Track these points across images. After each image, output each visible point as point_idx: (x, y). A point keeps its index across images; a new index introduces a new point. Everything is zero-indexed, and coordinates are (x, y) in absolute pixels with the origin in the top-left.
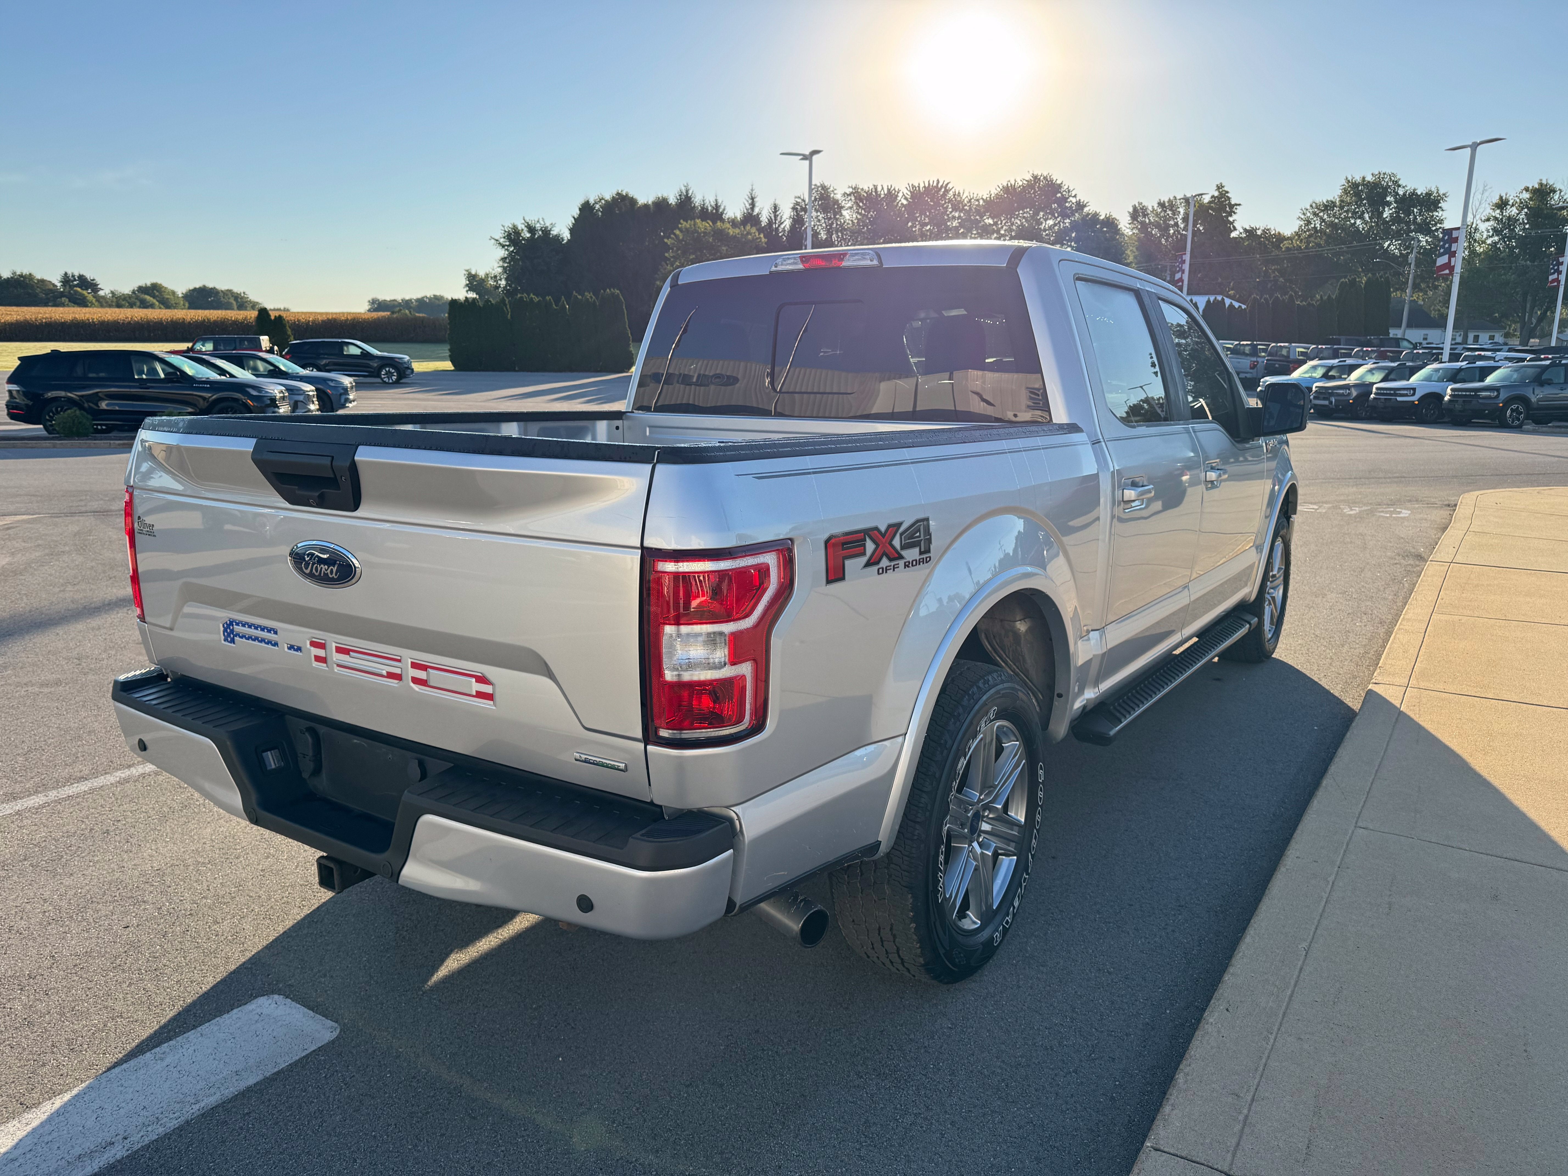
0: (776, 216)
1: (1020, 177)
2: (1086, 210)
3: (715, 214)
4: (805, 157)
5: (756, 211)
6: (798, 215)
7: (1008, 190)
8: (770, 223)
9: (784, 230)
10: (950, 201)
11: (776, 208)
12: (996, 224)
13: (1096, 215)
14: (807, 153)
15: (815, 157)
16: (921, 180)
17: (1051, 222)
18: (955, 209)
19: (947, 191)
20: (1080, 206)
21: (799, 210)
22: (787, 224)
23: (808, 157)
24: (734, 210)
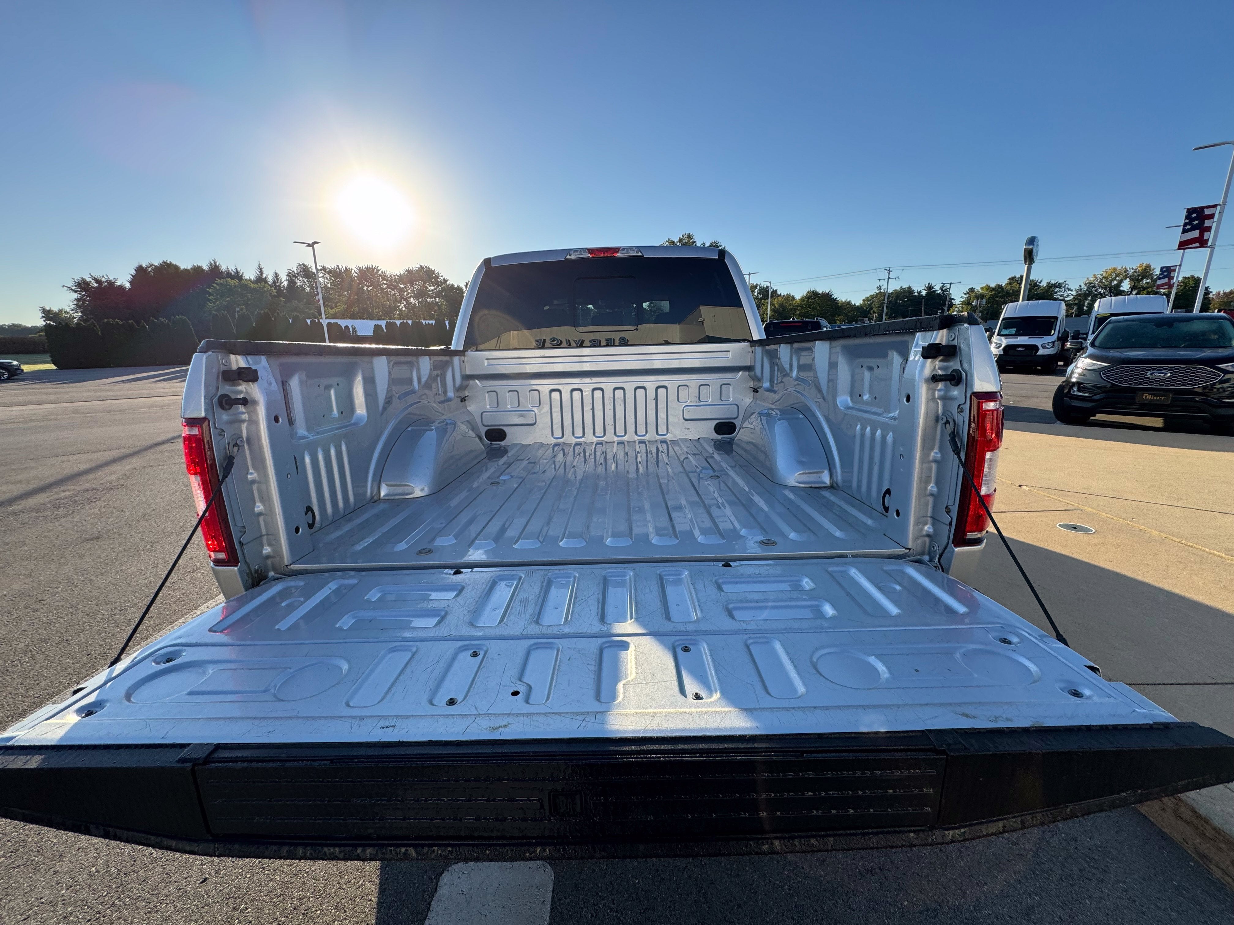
0: (277, 279)
1: (414, 266)
2: (448, 283)
3: (237, 276)
4: (309, 245)
5: (264, 276)
6: (291, 279)
7: (409, 271)
8: (274, 282)
9: (284, 287)
10: (380, 275)
11: (276, 275)
12: (405, 287)
13: (453, 285)
14: (311, 243)
15: (315, 246)
16: (364, 264)
17: (432, 288)
18: (383, 279)
19: (378, 271)
20: (445, 281)
21: (292, 277)
22: (285, 283)
23: (312, 245)
24: (250, 274)
